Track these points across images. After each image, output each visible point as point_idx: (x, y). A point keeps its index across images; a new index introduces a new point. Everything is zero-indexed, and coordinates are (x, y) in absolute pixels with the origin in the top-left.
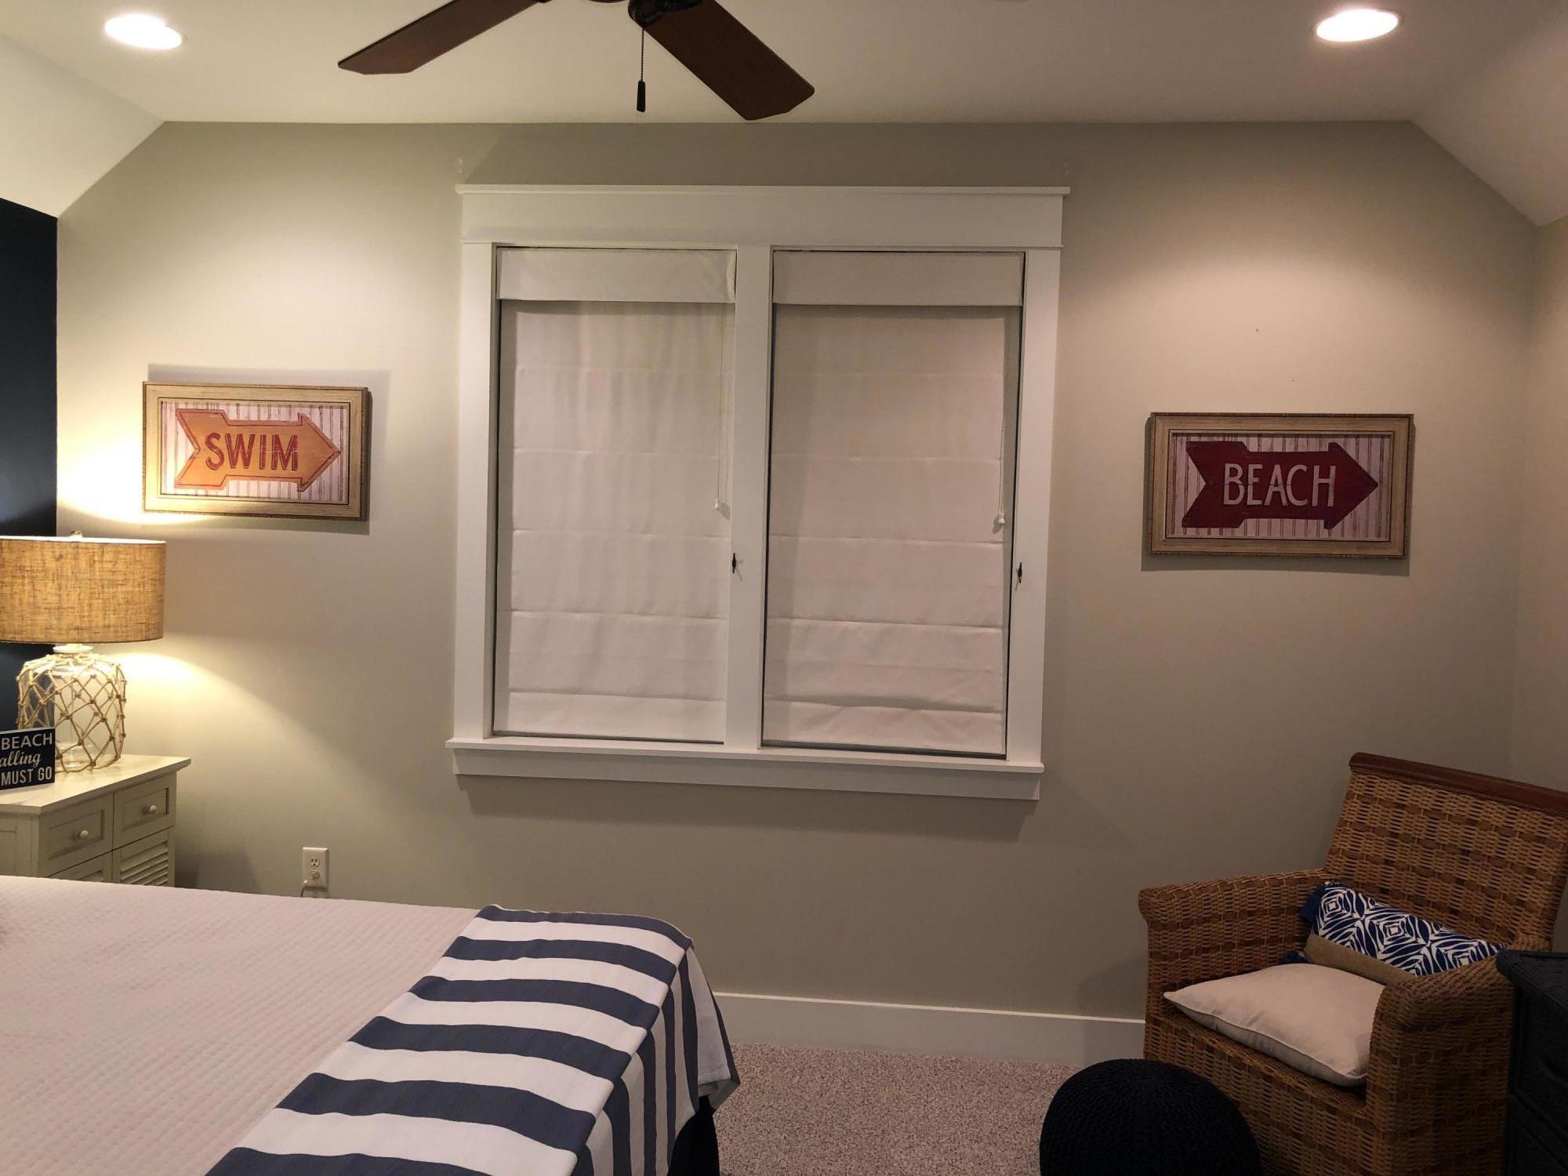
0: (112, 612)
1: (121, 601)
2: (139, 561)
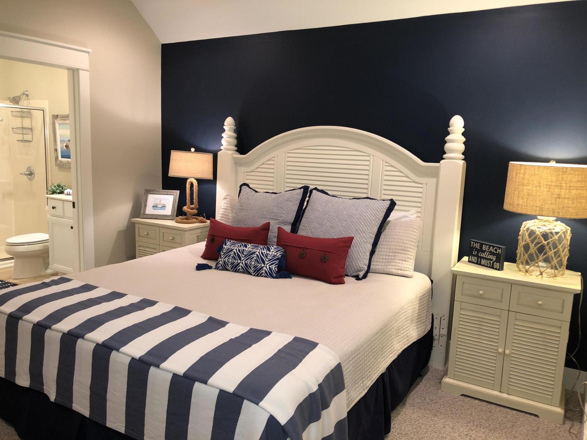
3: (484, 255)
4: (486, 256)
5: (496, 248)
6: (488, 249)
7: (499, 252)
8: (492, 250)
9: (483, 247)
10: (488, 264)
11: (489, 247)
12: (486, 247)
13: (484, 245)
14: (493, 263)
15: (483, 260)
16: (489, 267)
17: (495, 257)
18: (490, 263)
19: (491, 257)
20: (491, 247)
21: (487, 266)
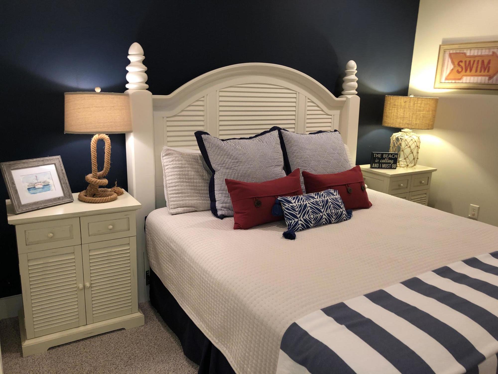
0: (418, 120)
1: (421, 116)
2: (429, 104)
3: (384, 161)
4: (386, 161)
5: (394, 155)
6: (387, 157)
7: (396, 157)
8: (391, 157)
9: (384, 156)
10: (387, 166)
11: (389, 155)
12: (386, 156)
13: (384, 154)
14: (391, 165)
15: (384, 165)
16: (389, 168)
17: (393, 160)
18: (389, 165)
19: (390, 161)
20: (390, 155)
21: (387, 168)
